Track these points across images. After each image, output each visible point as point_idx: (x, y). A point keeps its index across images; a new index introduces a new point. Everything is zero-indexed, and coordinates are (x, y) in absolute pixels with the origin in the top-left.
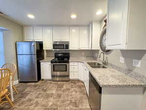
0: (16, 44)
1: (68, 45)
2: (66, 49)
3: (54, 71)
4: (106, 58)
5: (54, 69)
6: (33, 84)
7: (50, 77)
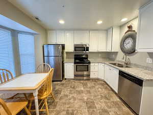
0: (43, 46)
1: (88, 48)
2: (87, 51)
3: (77, 71)
4: (129, 59)
5: (77, 70)
6: (59, 82)
7: (73, 77)
